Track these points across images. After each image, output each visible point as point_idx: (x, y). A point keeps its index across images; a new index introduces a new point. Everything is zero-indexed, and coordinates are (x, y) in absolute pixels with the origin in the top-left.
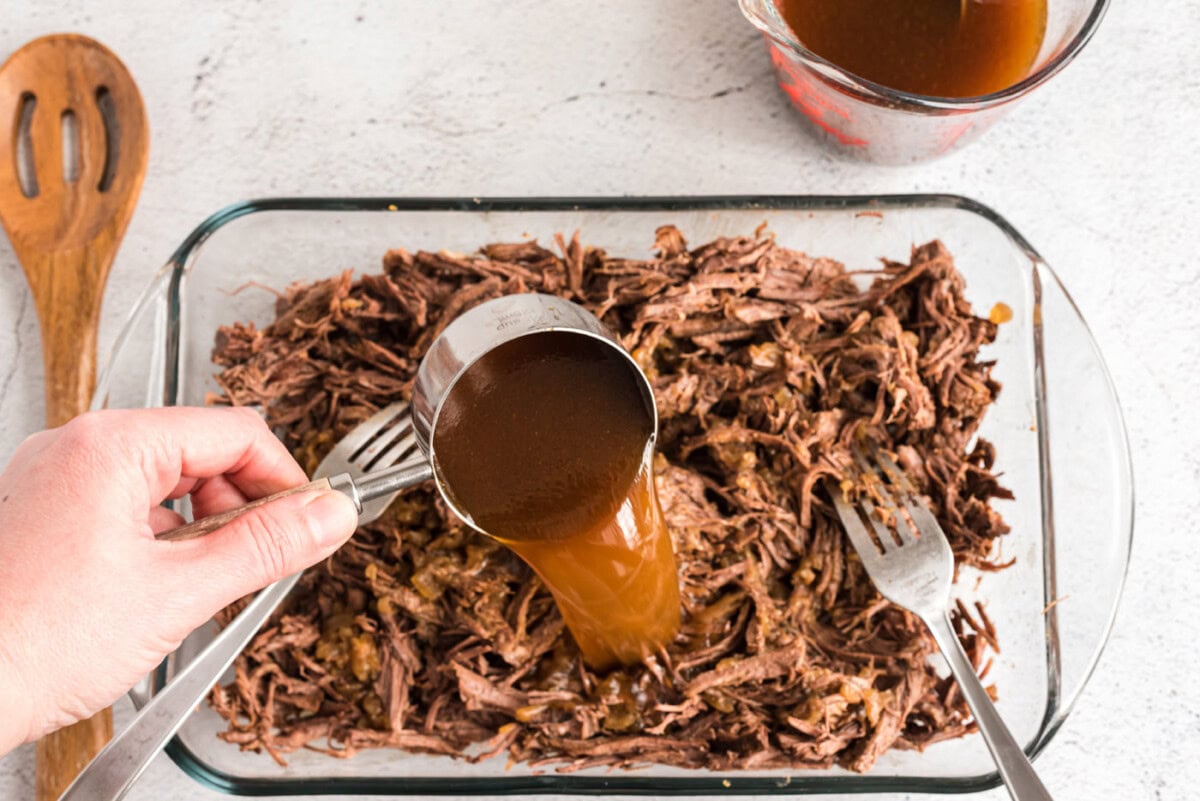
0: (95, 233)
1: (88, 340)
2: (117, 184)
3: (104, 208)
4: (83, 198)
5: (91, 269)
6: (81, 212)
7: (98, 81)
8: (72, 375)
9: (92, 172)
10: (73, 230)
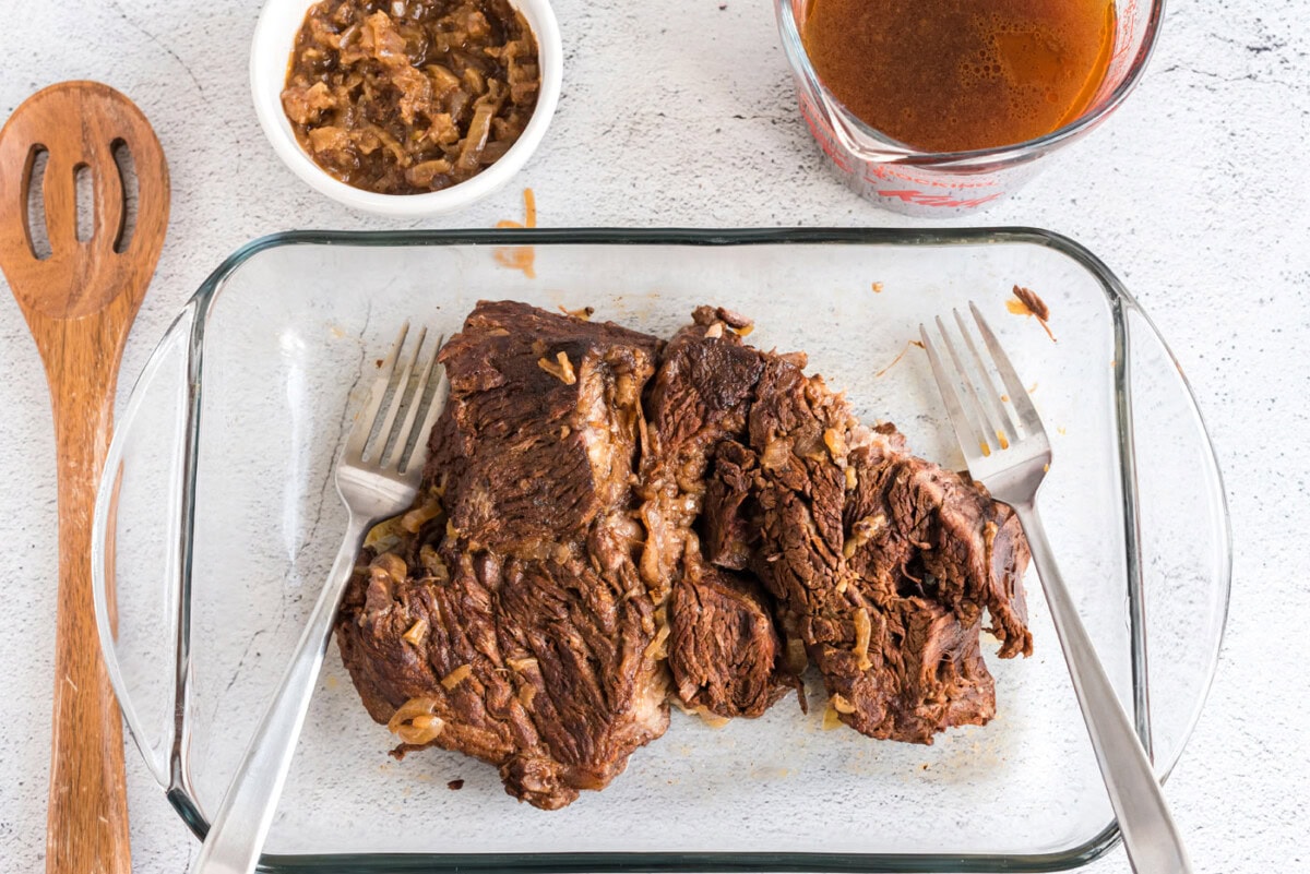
0: (111, 297)
1: (103, 414)
2: (134, 244)
3: (121, 269)
4: (98, 259)
5: (106, 337)
6: (96, 275)
7: (114, 134)
8: (86, 451)
9: (108, 231)
10: (87, 294)
